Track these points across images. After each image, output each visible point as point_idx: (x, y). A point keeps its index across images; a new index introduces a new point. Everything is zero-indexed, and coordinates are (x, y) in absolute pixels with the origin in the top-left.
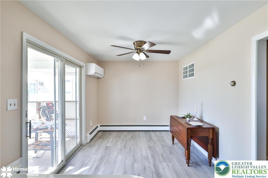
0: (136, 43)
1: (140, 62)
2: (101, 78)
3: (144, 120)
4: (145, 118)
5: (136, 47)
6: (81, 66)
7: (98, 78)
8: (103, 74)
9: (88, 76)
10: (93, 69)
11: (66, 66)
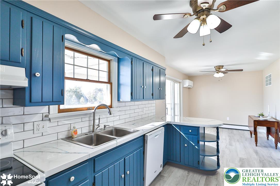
0: (216, 68)
1: (220, 79)
2: (191, 88)
3: (227, 120)
4: (228, 119)
5: (216, 69)
6: (180, 82)
7: (189, 88)
8: (192, 85)
9: (184, 88)
10: (187, 83)
11: (175, 84)
